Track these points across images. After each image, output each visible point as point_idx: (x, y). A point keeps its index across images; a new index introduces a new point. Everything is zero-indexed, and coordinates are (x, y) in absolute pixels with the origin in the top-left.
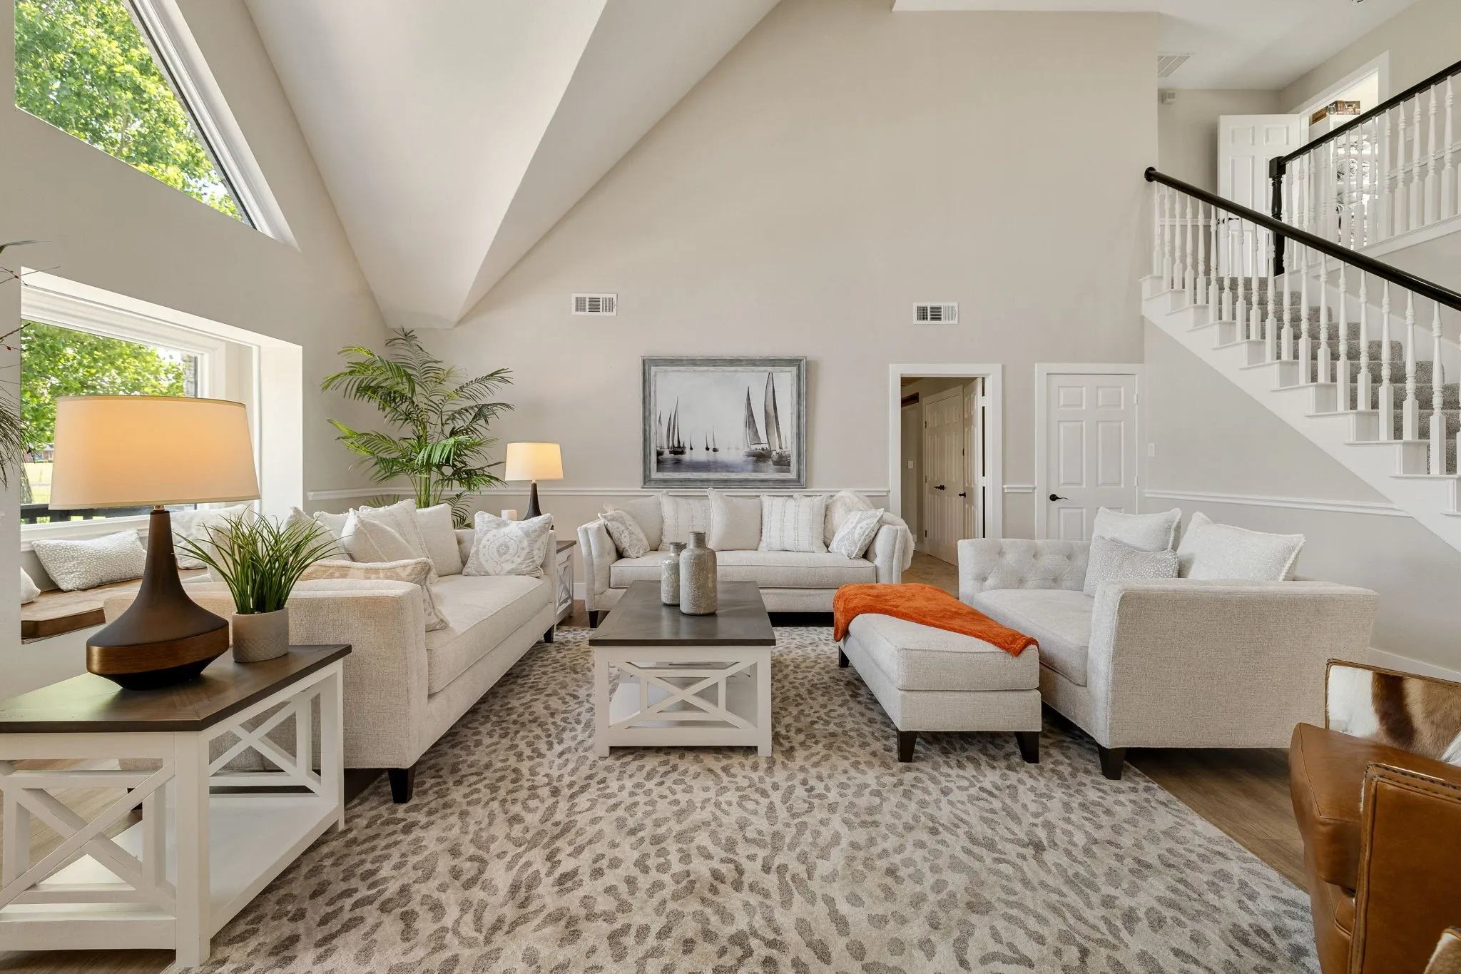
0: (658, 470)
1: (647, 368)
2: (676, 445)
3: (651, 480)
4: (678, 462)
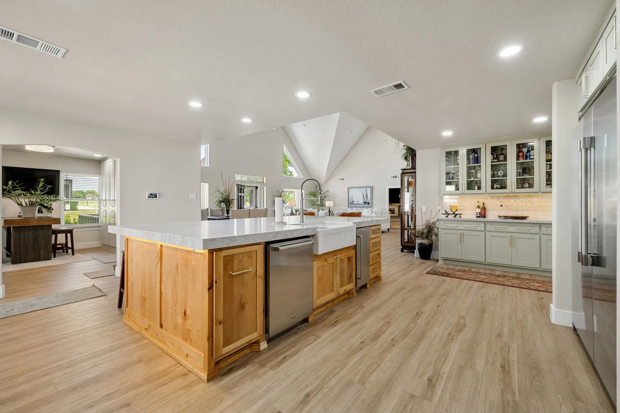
0: (350, 205)
1: (348, 189)
3: (349, 207)
4: (353, 204)
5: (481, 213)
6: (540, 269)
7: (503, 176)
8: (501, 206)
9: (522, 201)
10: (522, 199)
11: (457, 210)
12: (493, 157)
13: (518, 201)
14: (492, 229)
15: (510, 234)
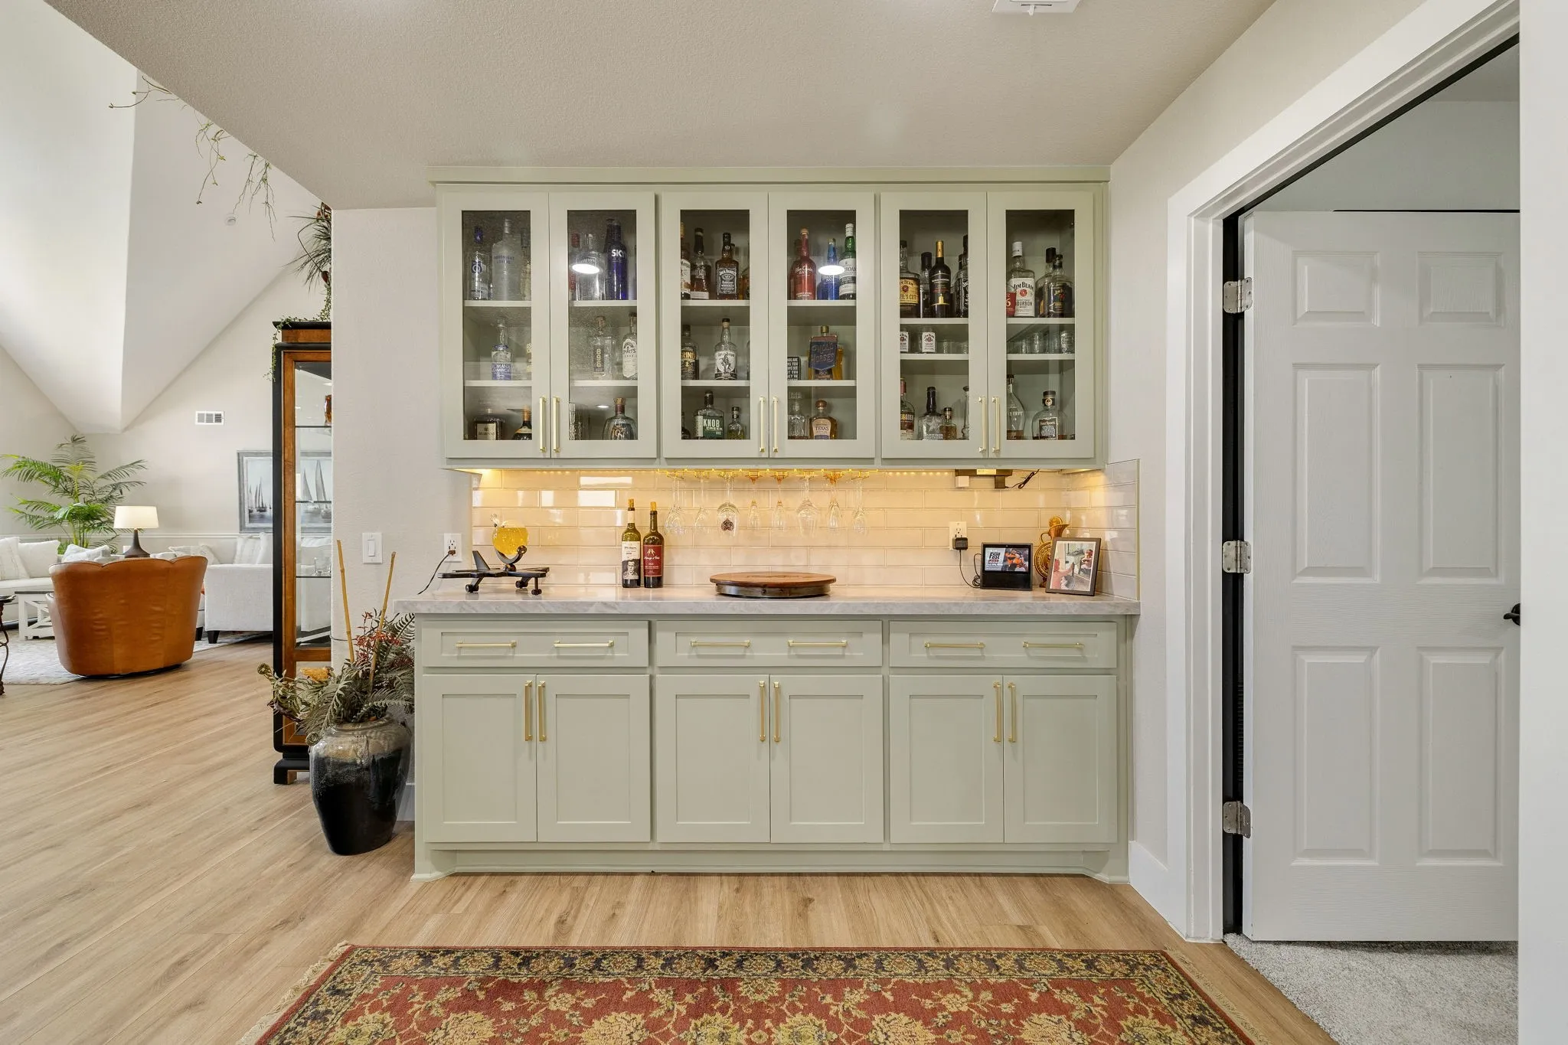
0: (250, 521)
1: (241, 458)
2: (261, 506)
3: (245, 528)
4: (262, 517)
5: (644, 560)
6: (886, 847)
7: (734, 376)
8: (727, 525)
9: (807, 505)
10: (806, 495)
11: (522, 550)
12: (693, 278)
13: (794, 501)
14: (683, 657)
15: (762, 680)
